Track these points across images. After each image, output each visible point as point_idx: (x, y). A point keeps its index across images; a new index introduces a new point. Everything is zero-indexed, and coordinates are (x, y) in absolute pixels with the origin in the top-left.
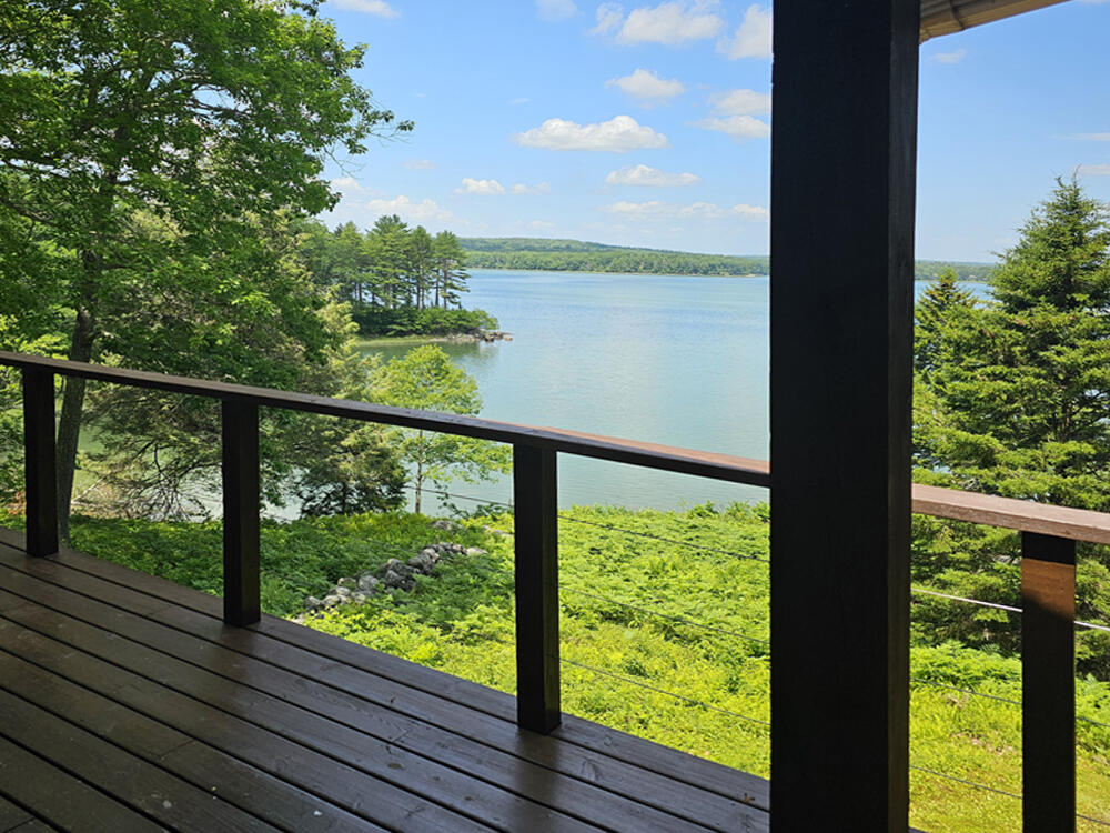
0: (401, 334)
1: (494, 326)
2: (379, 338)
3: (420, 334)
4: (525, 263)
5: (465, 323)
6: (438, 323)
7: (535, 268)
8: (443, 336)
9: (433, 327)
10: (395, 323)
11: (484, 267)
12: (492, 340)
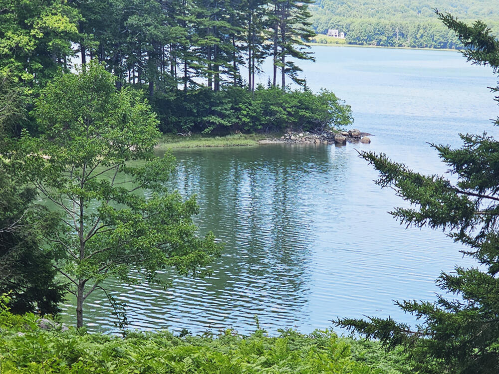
0: (222, 131)
1: (346, 120)
2: (193, 138)
3: (248, 132)
4: (432, 36)
5: (308, 114)
6: (272, 113)
7: (444, 47)
8: (278, 136)
9: (265, 119)
10: (213, 113)
11: (378, 44)
12: (344, 143)
